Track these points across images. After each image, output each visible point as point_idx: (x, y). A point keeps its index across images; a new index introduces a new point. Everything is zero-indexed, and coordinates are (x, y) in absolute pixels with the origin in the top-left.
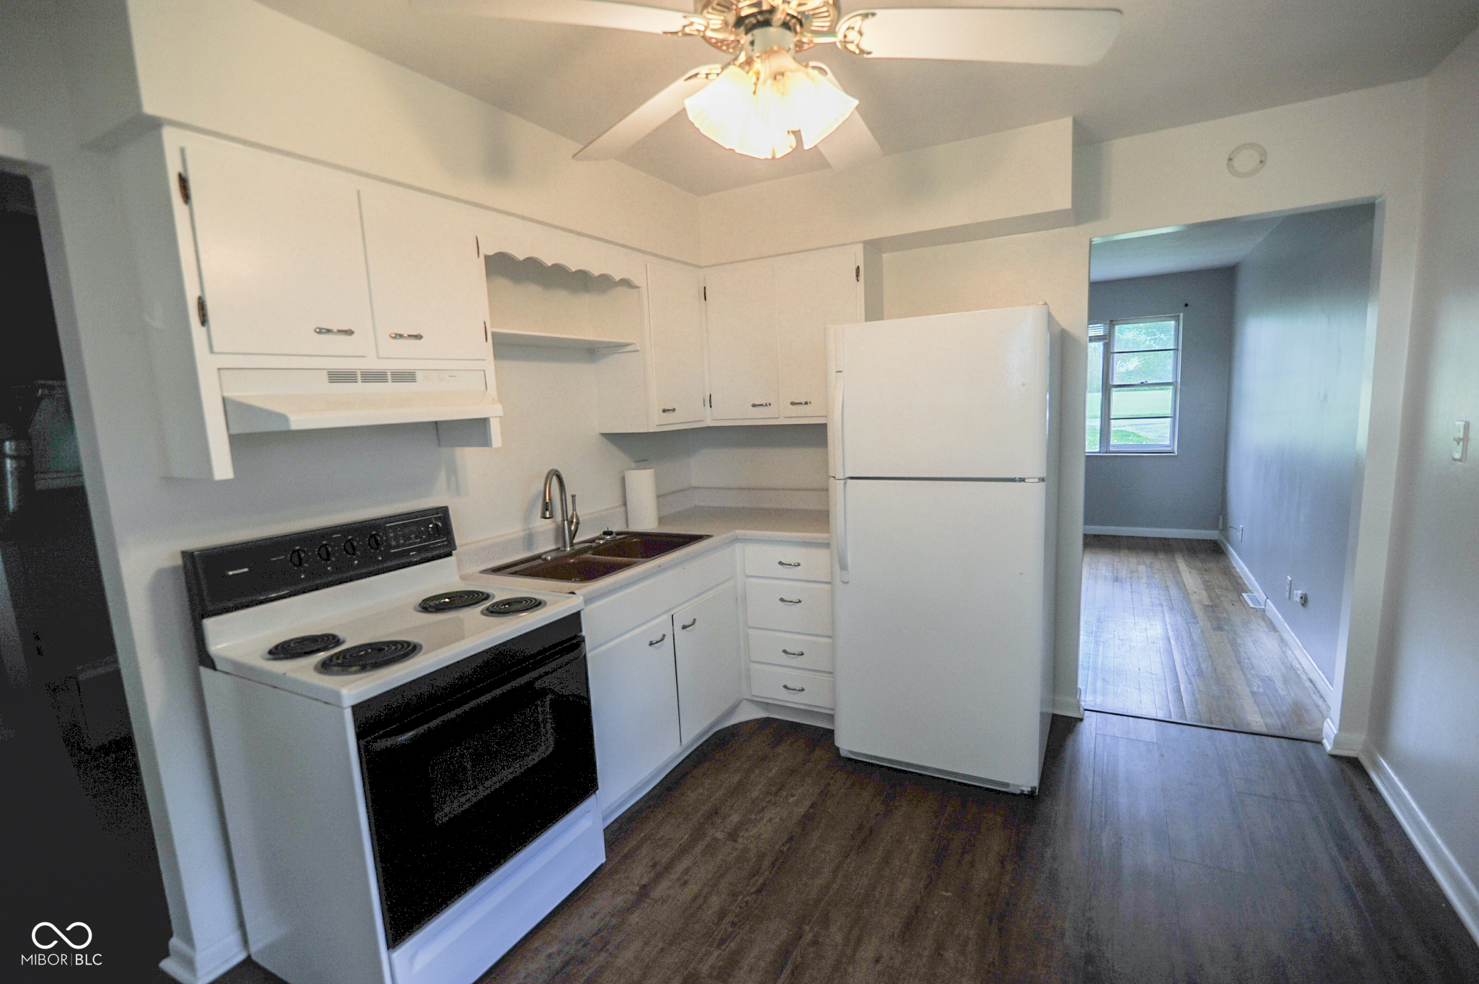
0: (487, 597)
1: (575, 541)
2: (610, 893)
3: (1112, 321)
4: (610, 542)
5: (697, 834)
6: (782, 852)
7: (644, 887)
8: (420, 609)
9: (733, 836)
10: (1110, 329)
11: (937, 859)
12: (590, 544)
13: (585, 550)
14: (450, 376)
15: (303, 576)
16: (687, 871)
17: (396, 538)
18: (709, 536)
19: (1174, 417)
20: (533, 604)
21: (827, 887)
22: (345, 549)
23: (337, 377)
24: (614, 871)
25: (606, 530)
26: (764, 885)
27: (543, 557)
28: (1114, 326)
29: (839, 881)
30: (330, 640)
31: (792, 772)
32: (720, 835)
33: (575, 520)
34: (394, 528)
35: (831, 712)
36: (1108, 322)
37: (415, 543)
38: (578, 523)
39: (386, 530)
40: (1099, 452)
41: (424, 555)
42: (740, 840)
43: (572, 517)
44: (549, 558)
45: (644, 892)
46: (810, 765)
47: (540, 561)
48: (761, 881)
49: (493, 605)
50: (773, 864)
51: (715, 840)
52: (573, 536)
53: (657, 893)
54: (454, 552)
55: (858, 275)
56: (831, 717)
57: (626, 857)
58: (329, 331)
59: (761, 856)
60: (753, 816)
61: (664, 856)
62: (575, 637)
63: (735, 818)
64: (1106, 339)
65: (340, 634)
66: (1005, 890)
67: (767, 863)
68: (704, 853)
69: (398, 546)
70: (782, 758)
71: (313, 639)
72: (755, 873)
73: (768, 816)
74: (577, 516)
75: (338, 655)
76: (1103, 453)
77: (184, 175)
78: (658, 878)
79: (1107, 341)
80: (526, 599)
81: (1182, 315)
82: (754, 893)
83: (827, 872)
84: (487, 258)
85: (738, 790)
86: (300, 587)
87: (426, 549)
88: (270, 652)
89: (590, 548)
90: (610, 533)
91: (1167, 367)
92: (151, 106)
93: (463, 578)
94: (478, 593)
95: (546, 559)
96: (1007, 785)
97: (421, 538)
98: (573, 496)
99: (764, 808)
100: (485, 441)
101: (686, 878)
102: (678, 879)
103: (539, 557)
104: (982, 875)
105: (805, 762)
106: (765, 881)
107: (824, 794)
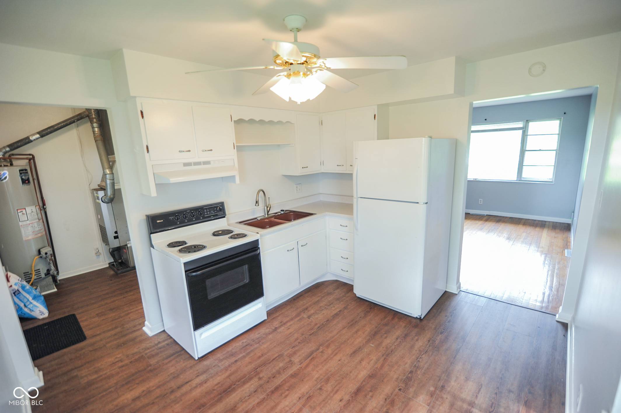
0: (232, 232)
1: (269, 213)
2: (265, 328)
3: (527, 120)
4: (283, 214)
5: (298, 315)
6: (323, 324)
7: (276, 328)
8: (212, 235)
9: (309, 317)
10: (526, 124)
11: (374, 334)
12: (275, 214)
13: (272, 217)
14: (222, 162)
15: (178, 223)
16: (290, 326)
17: (207, 212)
18: (315, 214)
19: (554, 166)
20: (244, 236)
21: (333, 337)
22: (191, 215)
23: (185, 165)
24: (269, 322)
25: (282, 209)
26: (313, 333)
27: (257, 218)
28: (528, 123)
29: (337, 336)
30: (184, 243)
31: (338, 299)
32: (305, 316)
33: (269, 206)
34: (206, 209)
35: (353, 279)
36: (525, 121)
37: (212, 214)
38: (270, 207)
39: (204, 210)
40: (516, 181)
41: (215, 218)
42: (311, 318)
43: (268, 205)
44: (259, 219)
45: (276, 329)
46: (345, 298)
47: (256, 220)
48: (313, 331)
49: (233, 235)
50: (319, 327)
51: (303, 317)
52: (268, 212)
53: (279, 331)
54: (226, 216)
55: (375, 118)
56: (353, 281)
57: (274, 318)
58: (183, 151)
59: (316, 324)
60: (318, 312)
61: (285, 320)
62: (256, 247)
63: (312, 312)
64: (524, 129)
65: (187, 242)
66: (393, 347)
67: (316, 327)
68: (298, 321)
69: (207, 214)
70: (336, 294)
71: (179, 242)
72: (311, 329)
73: (323, 312)
74: (270, 204)
75: (185, 248)
76: (518, 181)
77: (142, 111)
78: (280, 327)
79: (524, 130)
80: (242, 234)
81: (562, 118)
82: (309, 335)
83: (335, 332)
84: (235, 121)
85: (316, 303)
86: (177, 226)
87: (217, 215)
88: (168, 245)
89: (274, 216)
90: (283, 211)
91: (553, 142)
92: (132, 94)
93: (229, 225)
94: (230, 230)
95: (258, 219)
96: (411, 314)
97: (215, 212)
98: (269, 198)
99: (323, 310)
100: (234, 181)
101: (289, 327)
102: (287, 327)
103: (256, 218)
104: (387, 342)
105: (343, 296)
106: (314, 332)
107: (345, 308)
